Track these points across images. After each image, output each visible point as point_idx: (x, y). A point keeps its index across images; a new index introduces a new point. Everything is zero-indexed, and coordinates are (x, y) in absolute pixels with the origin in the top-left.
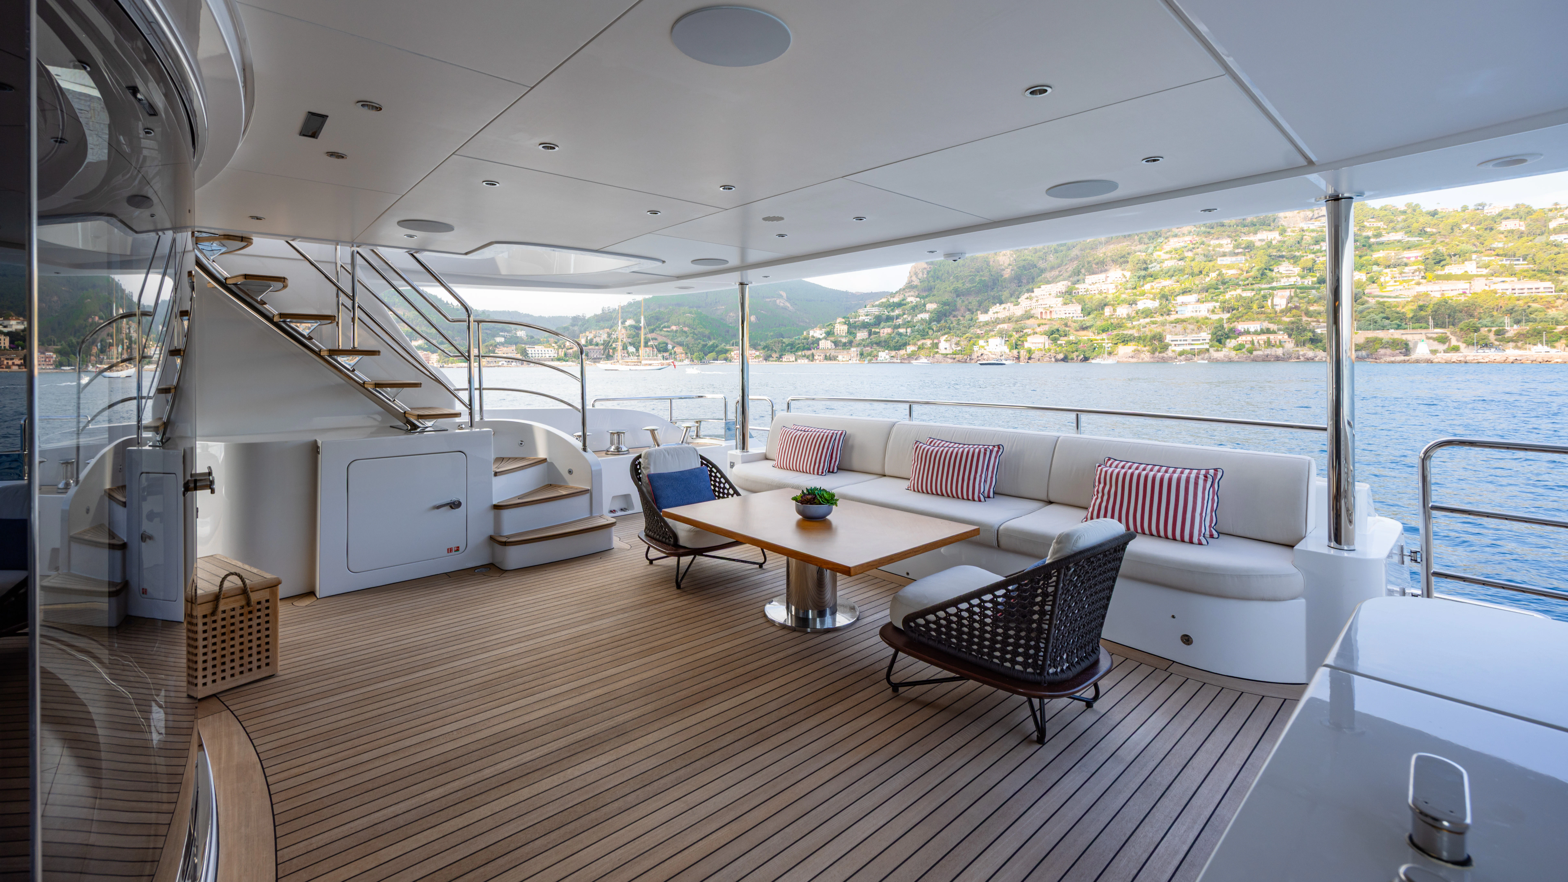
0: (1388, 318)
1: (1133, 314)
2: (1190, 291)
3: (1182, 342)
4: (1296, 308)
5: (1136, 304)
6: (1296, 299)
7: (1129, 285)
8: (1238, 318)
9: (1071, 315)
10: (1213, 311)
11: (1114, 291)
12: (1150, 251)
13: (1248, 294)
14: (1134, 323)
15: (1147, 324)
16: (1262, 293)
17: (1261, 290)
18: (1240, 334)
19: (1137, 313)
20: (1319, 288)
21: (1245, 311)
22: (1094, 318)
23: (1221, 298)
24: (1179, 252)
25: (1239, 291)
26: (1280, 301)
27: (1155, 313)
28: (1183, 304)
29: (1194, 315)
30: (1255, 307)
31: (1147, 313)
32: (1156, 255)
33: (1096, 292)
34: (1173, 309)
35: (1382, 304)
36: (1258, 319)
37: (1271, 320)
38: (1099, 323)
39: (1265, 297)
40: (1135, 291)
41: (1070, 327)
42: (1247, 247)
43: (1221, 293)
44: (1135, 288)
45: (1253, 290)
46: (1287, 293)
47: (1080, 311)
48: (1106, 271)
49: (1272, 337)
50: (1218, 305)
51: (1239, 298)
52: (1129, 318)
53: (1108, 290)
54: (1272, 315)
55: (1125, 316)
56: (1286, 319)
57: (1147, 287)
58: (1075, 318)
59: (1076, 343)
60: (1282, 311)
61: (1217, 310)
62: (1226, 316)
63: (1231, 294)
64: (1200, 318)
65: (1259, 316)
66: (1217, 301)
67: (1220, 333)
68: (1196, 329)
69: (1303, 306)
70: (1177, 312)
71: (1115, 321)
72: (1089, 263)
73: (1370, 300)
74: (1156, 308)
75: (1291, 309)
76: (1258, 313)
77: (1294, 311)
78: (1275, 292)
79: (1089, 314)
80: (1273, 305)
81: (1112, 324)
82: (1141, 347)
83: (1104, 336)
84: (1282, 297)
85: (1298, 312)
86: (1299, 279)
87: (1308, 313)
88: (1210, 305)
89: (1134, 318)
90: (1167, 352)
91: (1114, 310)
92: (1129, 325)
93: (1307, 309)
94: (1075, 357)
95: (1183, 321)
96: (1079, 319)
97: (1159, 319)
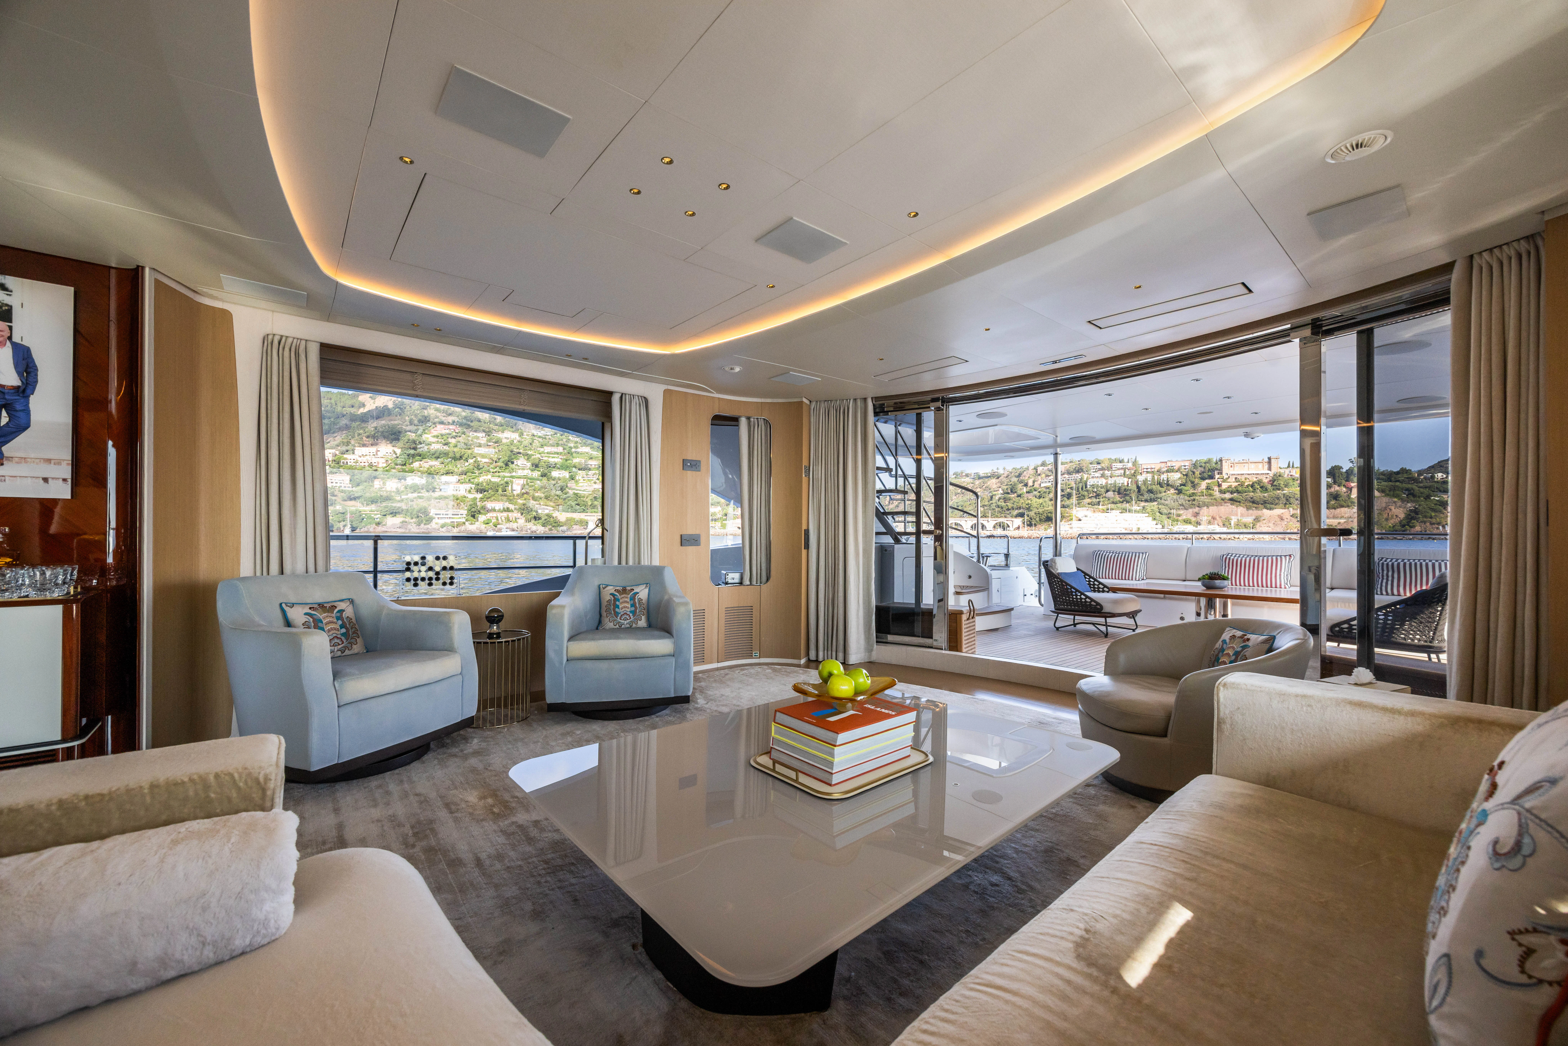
0: (578, 505)
1: (402, 489)
2: (452, 473)
3: (444, 516)
4: (527, 493)
5: (405, 480)
6: (527, 487)
7: (399, 461)
8: (488, 498)
9: (338, 485)
10: (470, 492)
11: (385, 465)
12: (419, 432)
13: (495, 480)
14: (403, 497)
15: (415, 498)
16: (506, 479)
17: (504, 477)
18: (488, 511)
19: (406, 488)
20: (541, 480)
21: (493, 493)
22: (363, 490)
23: (476, 480)
24: (445, 438)
25: (489, 477)
26: (517, 487)
27: (422, 489)
28: (447, 483)
29: (455, 493)
30: (500, 490)
31: (415, 489)
32: (425, 437)
33: (366, 464)
34: (437, 487)
35: (576, 494)
36: (502, 500)
37: (510, 501)
38: (368, 495)
39: (507, 483)
40: (404, 467)
41: (336, 496)
42: (496, 442)
43: (477, 476)
44: (405, 465)
45: (499, 477)
46: (521, 481)
47: (348, 482)
48: (377, 444)
49: (510, 514)
50: (473, 486)
51: (489, 483)
52: (398, 492)
53: (378, 463)
54: (511, 498)
55: (394, 490)
56: (521, 501)
57: (416, 465)
58: (342, 488)
59: (343, 513)
60: (518, 495)
61: (473, 491)
62: (479, 496)
63: (484, 479)
64: (459, 496)
65: (503, 498)
66: (473, 483)
67: (473, 510)
68: (456, 505)
69: (531, 492)
70: (441, 490)
71: (384, 494)
72: (359, 434)
73: (570, 491)
74: (423, 484)
75: (523, 494)
76: (502, 495)
77: (525, 495)
78: (514, 480)
79: (358, 485)
80: (513, 490)
81: (381, 496)
82: (408, 519)
83: (373, 507)
84: (518, 484)
85: (528, 497)
86: (530, 471)
87: (534, 498)
88: (468, 486)
89: (403, 492)
90: (431, 524)
91: (384, 484)
92: (398, 498)
93: (533, 495)
94: (341, 526)
95: (446, 498)
96: (347, 489)
97: (425, 494)
